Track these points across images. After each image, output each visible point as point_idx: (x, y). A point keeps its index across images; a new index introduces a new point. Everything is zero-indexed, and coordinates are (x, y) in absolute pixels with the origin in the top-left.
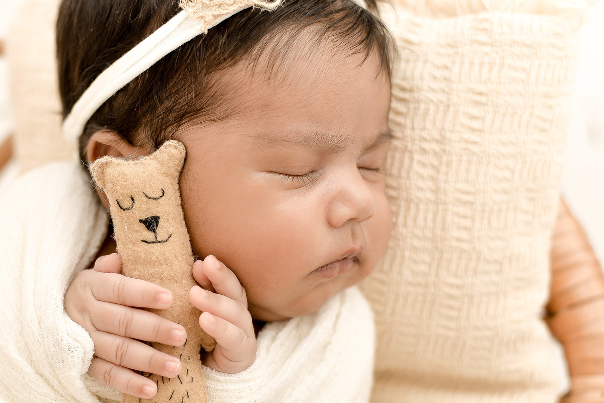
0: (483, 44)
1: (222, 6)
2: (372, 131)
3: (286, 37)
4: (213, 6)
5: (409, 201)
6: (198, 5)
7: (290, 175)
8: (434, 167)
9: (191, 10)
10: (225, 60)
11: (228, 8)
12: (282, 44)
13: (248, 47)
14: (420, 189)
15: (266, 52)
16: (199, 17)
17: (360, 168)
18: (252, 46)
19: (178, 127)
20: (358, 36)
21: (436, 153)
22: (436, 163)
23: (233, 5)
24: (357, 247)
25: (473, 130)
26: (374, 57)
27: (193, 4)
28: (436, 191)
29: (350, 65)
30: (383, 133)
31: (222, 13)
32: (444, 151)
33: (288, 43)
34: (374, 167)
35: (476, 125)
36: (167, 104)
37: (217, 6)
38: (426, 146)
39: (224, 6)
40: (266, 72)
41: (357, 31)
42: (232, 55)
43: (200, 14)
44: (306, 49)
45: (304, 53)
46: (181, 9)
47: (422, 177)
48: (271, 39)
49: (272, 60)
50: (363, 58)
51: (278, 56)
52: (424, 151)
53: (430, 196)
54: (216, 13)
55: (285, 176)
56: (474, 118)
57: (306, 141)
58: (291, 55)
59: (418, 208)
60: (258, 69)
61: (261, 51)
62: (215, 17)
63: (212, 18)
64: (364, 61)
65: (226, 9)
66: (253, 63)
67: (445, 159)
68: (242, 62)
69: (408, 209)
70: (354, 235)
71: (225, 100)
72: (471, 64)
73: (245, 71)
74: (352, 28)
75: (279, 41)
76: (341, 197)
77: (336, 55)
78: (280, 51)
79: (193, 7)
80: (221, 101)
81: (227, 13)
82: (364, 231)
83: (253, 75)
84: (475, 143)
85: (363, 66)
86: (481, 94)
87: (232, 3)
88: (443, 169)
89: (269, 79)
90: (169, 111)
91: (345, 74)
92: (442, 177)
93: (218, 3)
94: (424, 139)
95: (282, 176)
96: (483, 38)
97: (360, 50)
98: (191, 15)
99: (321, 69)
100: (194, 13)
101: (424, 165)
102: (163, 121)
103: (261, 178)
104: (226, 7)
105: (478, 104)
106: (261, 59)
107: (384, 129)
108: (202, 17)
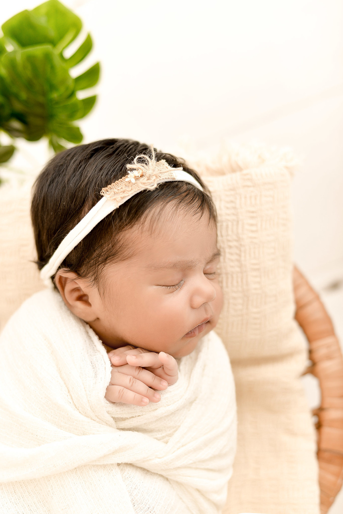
0: (248, 186)
1: (125, 192)
2: (209, 254)
3: (158, 210)
4: (120, 193)
5: (227, 274)
6: (112, 193)
7: (168, 286)
8: (237, 254)
9: (108, 196)
10: (126, 225)
11: (128, 192)
12: (156, 214)
13: (138, 217)
14: (232, 267)
15: (148, 219)
16: (113, 199)
17: (205, 274)
18: (140, 217)
19: (105, 265)
20: (197, 203)
21: (237, 247)
22: (238, 252)
23: (131, 191)
24: (209, 316)
25: (252, 231)
26: (206, 213)
27: (109, 193)
28: (241, 266)
29: (194, 221)
30: (215, 253)
31: (126, 196)
32: (241, 245)
33: (160, 213)
34: (213, 272)
35: (254, 228)
36: (97, 252)
37: (122, 193)
38: (231, 244)
39: (126, 192)
40: (149, 231)
41: (196, 201)
42: (130, 222)
43: (114, 198)
44: (169, 215)
45: (168, 218)
46: (102, 196)
47: (232, 261)
48: (150, 211)
49: (152, 223)
50: (201, 215)
51: (155, 221)
52: (230, 247)
53: (238, 269)
54: (122, 196)
55: (165, 287)
56: (252, 225)
57: (174, 266)
58: (162, 219)
59: (232, 277)
60: (145, 229)
61: (146, 219)
62: (123, 198)
63: (120, 199)
64: (202, 216)
65: (128, 193)
66: (142, 226)
67: (242, 249)
68: (136, 226)
69: (227, 278)
70: (206, 310)
71: (127, 248)
72: (246, 197)
73: (137, 231)
74: (193, 200)
75: (154, 212)
76: (197, 292)
77: (186, 216)
78: (156, 218)
79: (109, 194)
80: (126, 249)
81: (129, 195)
82: (211, 306)
83: (142, 233)
84: (255, 238)
85: (201, 220)
86: (253, 212)
87: (130, 190)
88: (243, 254)
89: (151, 234)
90: (99, 256)
91: (192, 226)
92: (243, 258)
93: (122, 191)
94: (229, 241)
95: (164, 287)
96: (249, 183)
97: (199, 211)
98: (109, 199)
99: (179, 225)
100: (111, 197)
101: (231, 254)
102: (96, 262)
103: (153, 290)
104: (127, 192)
105: (252, 218)
106: (146, 223)
107: (215, 251)
108: (115, 199)
